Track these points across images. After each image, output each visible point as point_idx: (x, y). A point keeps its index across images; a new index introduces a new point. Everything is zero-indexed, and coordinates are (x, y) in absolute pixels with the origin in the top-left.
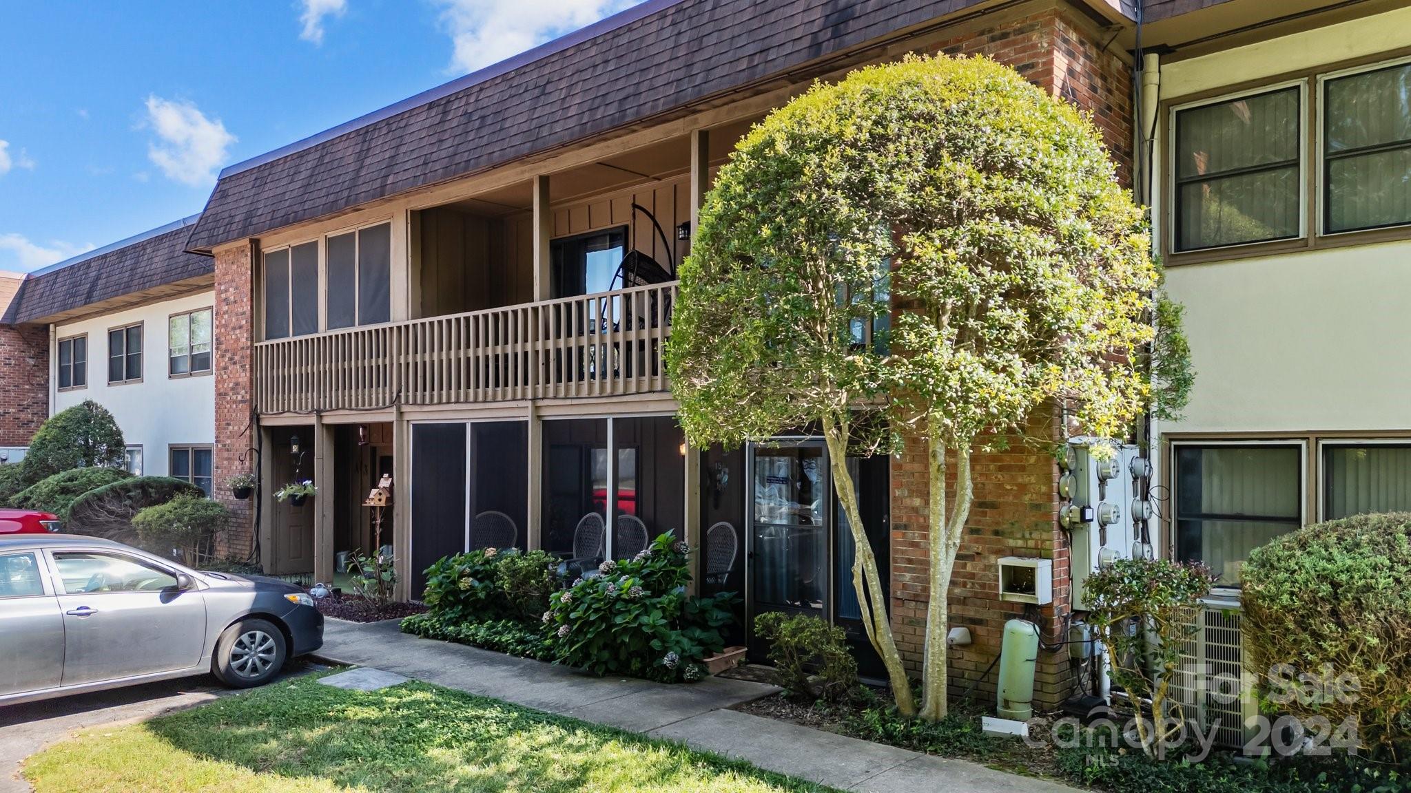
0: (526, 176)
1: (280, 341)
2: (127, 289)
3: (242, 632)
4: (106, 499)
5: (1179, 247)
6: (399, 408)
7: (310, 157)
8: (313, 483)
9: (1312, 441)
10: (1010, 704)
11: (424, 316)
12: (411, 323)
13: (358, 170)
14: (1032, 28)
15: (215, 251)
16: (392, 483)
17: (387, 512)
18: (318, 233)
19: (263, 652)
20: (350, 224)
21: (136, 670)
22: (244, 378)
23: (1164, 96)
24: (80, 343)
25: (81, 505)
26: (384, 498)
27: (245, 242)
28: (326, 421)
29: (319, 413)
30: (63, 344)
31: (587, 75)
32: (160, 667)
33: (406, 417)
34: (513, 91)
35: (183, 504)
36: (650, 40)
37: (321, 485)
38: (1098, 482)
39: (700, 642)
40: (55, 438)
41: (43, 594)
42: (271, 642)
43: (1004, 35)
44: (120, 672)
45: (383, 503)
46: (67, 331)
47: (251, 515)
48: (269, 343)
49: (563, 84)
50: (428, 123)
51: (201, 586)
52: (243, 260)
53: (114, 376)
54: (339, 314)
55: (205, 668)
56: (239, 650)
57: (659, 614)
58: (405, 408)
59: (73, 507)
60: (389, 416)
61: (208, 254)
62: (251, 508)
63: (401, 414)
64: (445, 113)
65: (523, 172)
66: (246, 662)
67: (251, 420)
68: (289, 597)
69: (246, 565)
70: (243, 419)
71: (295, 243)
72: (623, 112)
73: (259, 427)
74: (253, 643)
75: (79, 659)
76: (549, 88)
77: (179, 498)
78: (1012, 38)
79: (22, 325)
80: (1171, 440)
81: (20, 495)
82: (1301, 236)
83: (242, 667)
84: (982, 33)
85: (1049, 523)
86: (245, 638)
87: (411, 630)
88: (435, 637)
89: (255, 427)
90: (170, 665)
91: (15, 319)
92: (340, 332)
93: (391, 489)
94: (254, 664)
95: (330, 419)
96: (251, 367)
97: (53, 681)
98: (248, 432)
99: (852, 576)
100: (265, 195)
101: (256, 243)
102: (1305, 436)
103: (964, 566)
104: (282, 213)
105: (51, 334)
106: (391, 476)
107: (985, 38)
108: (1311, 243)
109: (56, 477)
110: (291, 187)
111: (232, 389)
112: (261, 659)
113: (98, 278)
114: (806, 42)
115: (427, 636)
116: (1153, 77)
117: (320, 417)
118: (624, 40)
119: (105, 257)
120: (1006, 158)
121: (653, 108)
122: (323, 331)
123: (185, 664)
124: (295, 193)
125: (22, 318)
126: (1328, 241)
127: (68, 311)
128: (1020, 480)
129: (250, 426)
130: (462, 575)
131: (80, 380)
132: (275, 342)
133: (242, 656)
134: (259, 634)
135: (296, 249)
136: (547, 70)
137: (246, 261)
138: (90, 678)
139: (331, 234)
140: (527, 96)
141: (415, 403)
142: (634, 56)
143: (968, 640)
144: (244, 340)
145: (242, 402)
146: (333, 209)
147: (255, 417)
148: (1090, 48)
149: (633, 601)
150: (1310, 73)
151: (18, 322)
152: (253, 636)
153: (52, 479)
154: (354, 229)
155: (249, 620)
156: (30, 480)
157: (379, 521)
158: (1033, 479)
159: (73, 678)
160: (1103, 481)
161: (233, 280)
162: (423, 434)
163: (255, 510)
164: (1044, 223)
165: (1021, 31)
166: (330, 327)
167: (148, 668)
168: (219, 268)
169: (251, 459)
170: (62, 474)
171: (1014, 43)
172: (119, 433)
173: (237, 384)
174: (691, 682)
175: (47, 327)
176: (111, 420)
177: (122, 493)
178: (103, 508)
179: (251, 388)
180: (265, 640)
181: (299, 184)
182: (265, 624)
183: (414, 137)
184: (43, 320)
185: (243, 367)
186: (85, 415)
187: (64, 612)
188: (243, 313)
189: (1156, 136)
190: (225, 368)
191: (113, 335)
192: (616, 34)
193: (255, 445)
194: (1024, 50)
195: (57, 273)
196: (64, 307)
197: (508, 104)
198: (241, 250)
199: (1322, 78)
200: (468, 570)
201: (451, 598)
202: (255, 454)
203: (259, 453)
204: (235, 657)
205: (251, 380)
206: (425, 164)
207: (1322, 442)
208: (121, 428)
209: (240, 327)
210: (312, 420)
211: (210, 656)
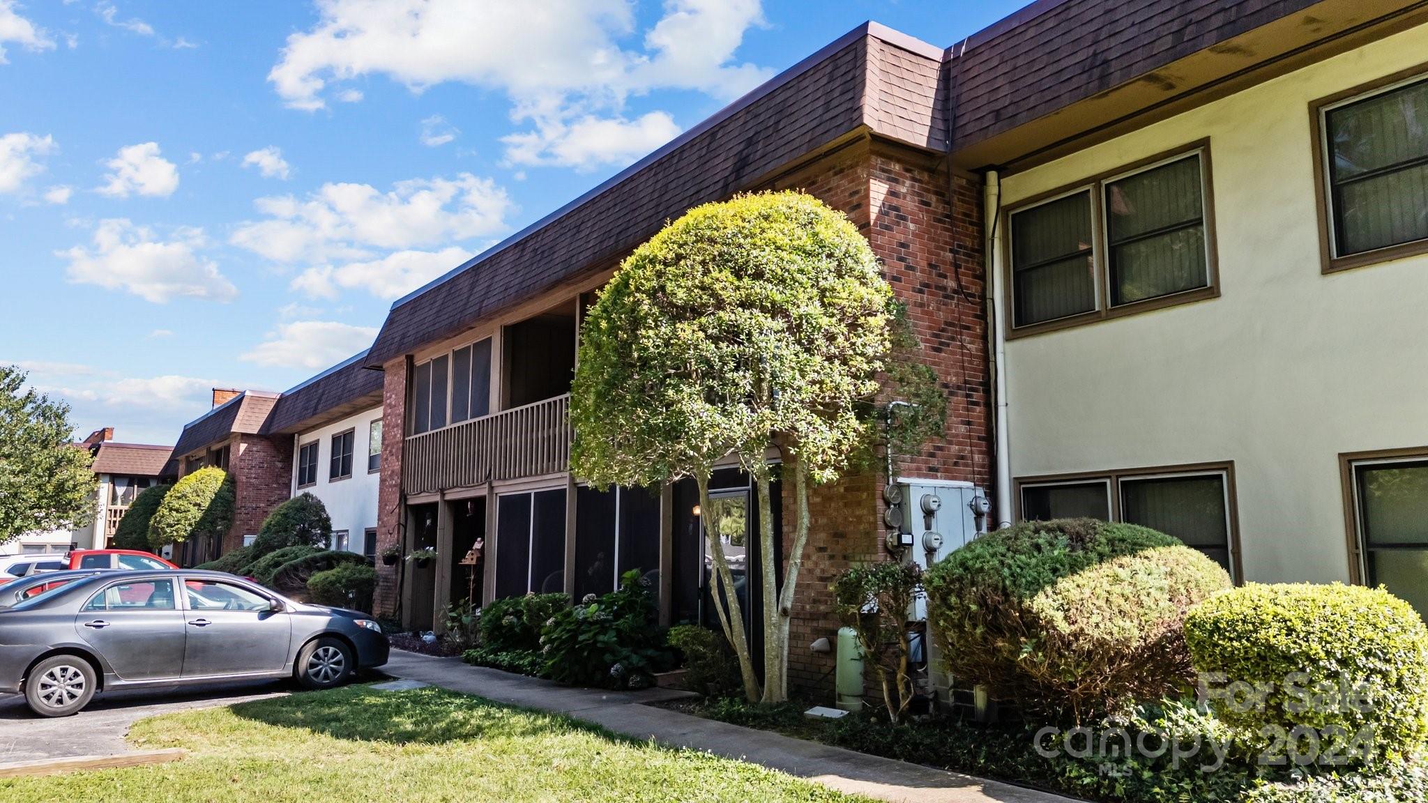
0: (572, 295)
1: (424, 434)
2: (338, 400)
3: (318, 646)
4: (300, 569)
5: (1019, 322)
6: (490, 484)
7: (444, 289)
8: (435, 549)
9: (1114, 479)
10: (843, 697)
11: (512, 407)
12: (501, 413)
13: (469, 297)
14: (857, 164)
15: (385, 366)
16: (483, 547)
17: (479, 567)
18: (446, 349)
19: (334, 663)
20: (466, 341)
21: (237, 669)
22: (397, 466)
23: (1003, 203)
24: (314, 446)
25: (280, 573)
26: (475, 557)
27: (403, 358)
28: (448, 497)
29: (442, 492)
30: (303, 449)
31: (603, 216)
32: (254, 669)
33: (496, 491)
34: (562, 231)
35: (346, 569)
36: (641, 187)
37: (441, 550)
38: (922, 514)
39: (649, 659)
40: (278, 523)
41: (174, 608)
42: (340, 656)
43: (842, 171)
44: (224, 670)
45: (474, 562)
46: (307, 439)
47: (396, 579)
48: (417, 436)
49: (590, 224)
50: (513, 258)
51: (289, 609)
52: (401, 372)
53: (334, 475)
54: (459, 414)
55: (288, 672)
56: (315, 660)
57: (613, 633)
58: (495, 484)
59: (275, 576)
60: (483, 491)
61: (380, 368)
62: (397, 574)
63: (491, 488)
64: (523, 250)
65: (570, 292)
66: (320, 671)
67: (400, 500)
68: (356, 621)
69: (391, 620)
70: (395, 498)
71: (434, 357)
72: (617, 242)
73: (406, 506)
74: (326, 656)
75: (195, 657)
76: (583, 227)
77: (343, 564)
78: (846, 172)
79: (274, 435)
80: (1021, 483)
81: (246, 568)
82: (1097, 309)
83: (317, 674)
84: (830, 170)
85: (875, 546)
86: (320, 651)
87: (468, 661)
88: (481, 664)
89: (403, 506)
90: (262, 668)
91: (269, 430)
92: (459, 424)
93: (482, 550)
94: (326, 672)
95: (451, 495)
96: (403, 457)
97: (175, 673)
98: (397, 510)
99: (711, 589)
100: (415, 320)
101: (410, 359)
102: (1107, 474)
103: (826, 587)
104: (421, 333)
105: (296, 442)
106: (483, 539)
107: (831, 173)
108: (1103, 314)
109: (272, 554)
110: (430, 313)
111: (390, 476)
112: (332, 669)
113: (323, 394)
114: (721, 184)
115: (477, 664)
116: (992, 189)
117: (443, 495)
118: (627, 189)
119: (329, 377)
120: (756, 266)
121: (635, 238)
122: (449, 425)
123: (274, 668)
124: (431, 318)
125: (274, 430)
126: (1116, 312)
127: (305, 422)
128: (857, 513)
129: (399, 505)
130: (506, 613)
131: (312, 480)
132: (421, 435)
133: (317, 665)
134: (331, 650)
135: (435, 361)
136: (582, 214)
137: (403, 373)
138: (202, 672)
139: (457, 348)
140: (569, 234)
141: (500, 479)
142: (631, 200)
143: (827, 648)
144: (399, 436)
145: (395, 486)
146: (456, 329)
147: (403, 497)
148: (919, 173)
149: (596, 622)
150: (1096, 179)
151: (271, 432)
152: (326, 651)
153: (270, 556)
154: (469, 343)
155: (324, 638)
156: (256, 557)
157: (472, 577)
158: (865, 512)
159: (190, 672)
160: (929, 514)
161: (394, 389)
162: (506, 502)
163: (400, 575)
164: (776, 310)
165: (851, 167)
166: (453, 421)
167: (245, 669)
168: (387, 380)
169: (399, 532)
170: (278, 551)
171: (848, 175)
172: (328, 519)
173: (393, 472)
174: (633, 689)
175: (293, 436)
176: (323, 509)
177: (312, 563)
178: (297, 576)
179: (402, 474)
180: (335, 654)
181: (434, 311)
182: (337, 641)
183: (503, 270)
184: (288, 431)
185: (397, 457)
186: (302, 504)
187: (187, 622)
188: (399, 415)
189: (997, 234)
190: (387, 459)
191: (335, 440)
192: (623, 184)
193: (402, 521)
194: (853, 181)
195: (299, 392)
196: (301, 418)
197: (559, 240)
198: (400, 364)
199: (1104, 182)
200: (511, 610)
201: (497, 633)
202: (402, 528)
203: (405, 528)
204: (312, 665)
205: (402, 467)
206: (506, 289)
207: (1120, 480)
208: (330, 516)
209: (397, 426)
210: (437, 498)
211: (292, 663)
